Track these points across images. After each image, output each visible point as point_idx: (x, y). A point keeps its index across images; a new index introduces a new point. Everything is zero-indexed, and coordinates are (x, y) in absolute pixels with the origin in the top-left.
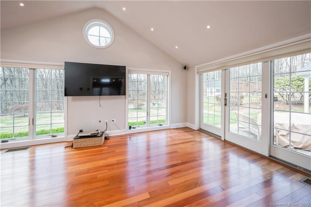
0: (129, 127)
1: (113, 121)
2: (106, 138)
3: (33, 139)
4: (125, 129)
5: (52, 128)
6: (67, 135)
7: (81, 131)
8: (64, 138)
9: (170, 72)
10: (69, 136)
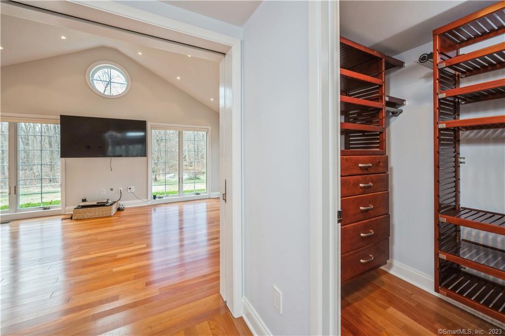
0: (153, 196)
1: (130, 188)
2: (119, 210)
3: (15, 212)
4: (147, 198)
5: (43, 201)
6: (66, 206)
7: (84, 200)
8: (61, 210)
9: (209, 128)
10: (67, 208)
